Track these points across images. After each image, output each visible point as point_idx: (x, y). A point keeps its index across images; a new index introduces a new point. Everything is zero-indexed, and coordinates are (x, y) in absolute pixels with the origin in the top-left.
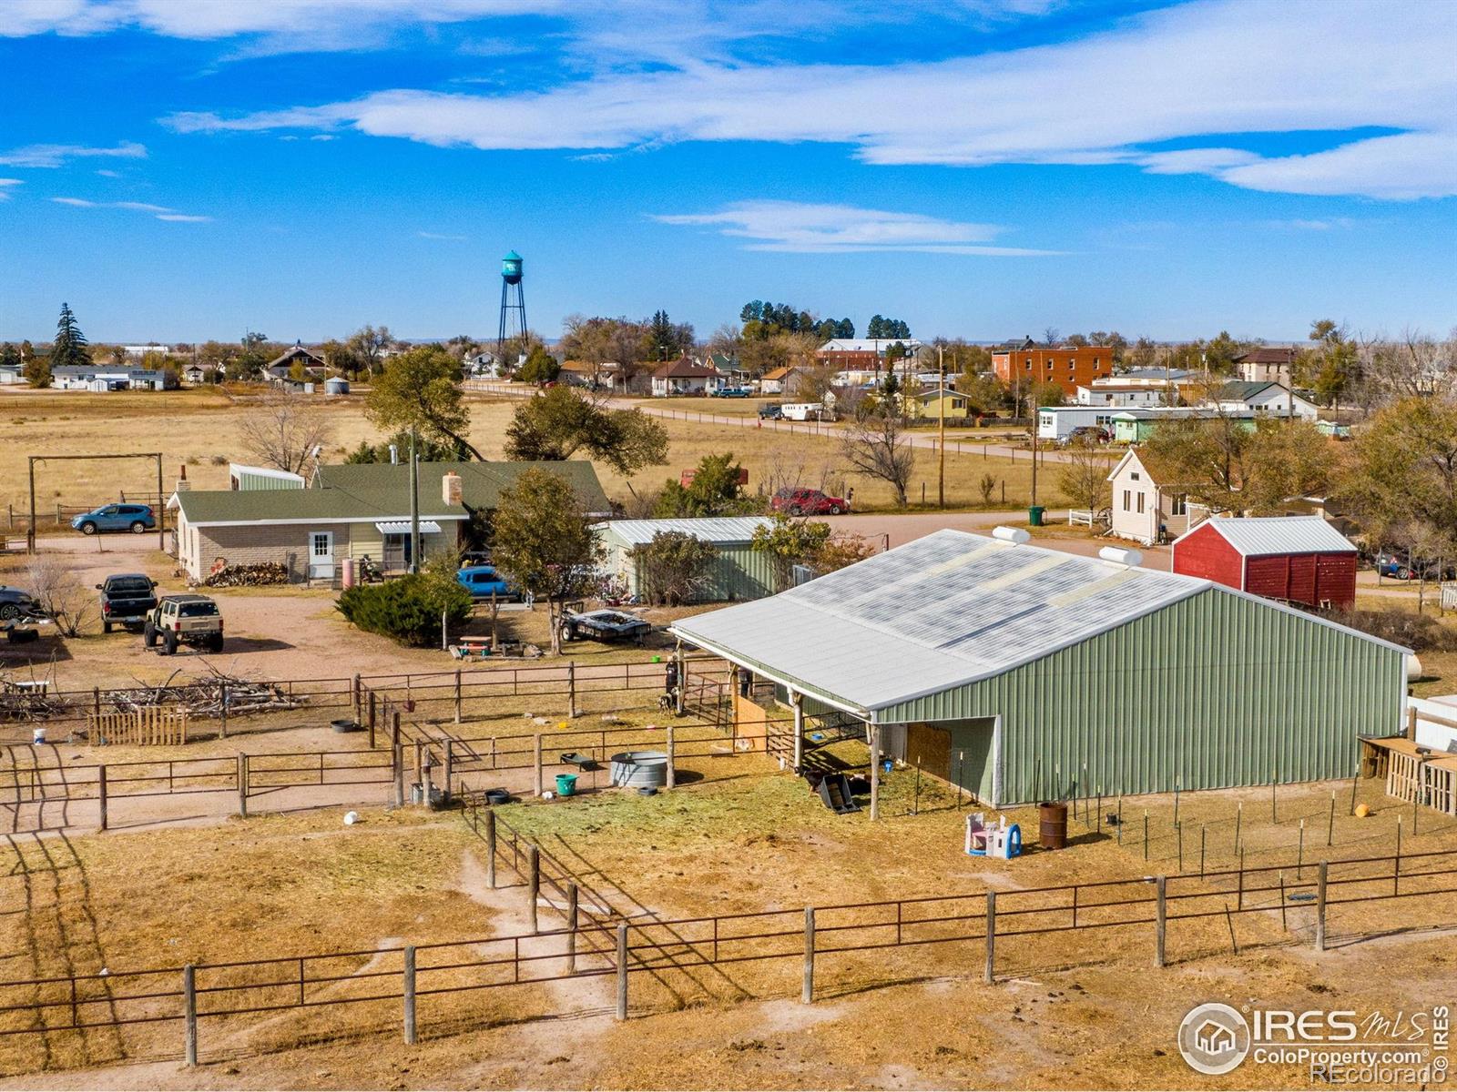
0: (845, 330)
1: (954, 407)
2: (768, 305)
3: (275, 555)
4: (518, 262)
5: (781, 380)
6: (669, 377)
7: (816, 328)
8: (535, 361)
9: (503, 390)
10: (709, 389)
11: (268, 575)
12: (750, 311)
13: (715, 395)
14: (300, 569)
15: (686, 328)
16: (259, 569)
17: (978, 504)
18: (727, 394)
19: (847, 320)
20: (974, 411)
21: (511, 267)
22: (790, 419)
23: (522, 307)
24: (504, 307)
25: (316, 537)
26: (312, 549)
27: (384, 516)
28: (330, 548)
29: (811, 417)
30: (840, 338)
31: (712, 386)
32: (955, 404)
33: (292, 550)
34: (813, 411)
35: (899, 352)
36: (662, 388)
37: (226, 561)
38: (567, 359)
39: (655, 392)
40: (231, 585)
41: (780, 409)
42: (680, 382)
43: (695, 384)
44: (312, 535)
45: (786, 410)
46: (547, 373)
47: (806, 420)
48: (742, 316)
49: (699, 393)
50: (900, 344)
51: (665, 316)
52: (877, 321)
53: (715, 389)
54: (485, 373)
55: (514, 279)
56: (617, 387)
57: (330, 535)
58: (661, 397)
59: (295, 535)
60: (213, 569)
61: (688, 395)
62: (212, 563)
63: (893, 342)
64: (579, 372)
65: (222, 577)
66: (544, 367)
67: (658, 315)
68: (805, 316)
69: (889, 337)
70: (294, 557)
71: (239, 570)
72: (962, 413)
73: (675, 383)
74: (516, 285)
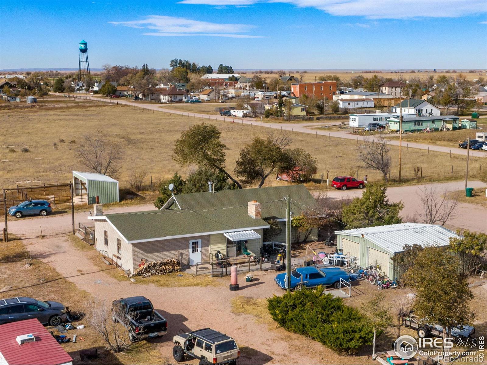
0: (209, 70)
1: (302, 111)
2: (180, 60)
3: (171, 256)
4: (85, 44)
5: (208, 95)
6: (168, 95)
7: (198, 69)
8: (106, 86)
9: (91, 98)
10: (184, 99)
11: (171, 267)
12: (173, 63)
13: (187, 102)
14: (185, 262)
15: (153, 70)
16: (165, 264)
18: (193, 102)
19: (210, 66)
20: (308, 113)
21: (83, 46)
22: (235, 116)
23: (87, 61)
25: (193, 243)
26: (191, 250)
27: (228, 229)
28: (199, 249)
29: (245, 116)
30: (208, 73)
31: (185, 98)
32: (302, 110)
33: (181, 251)
34: (246, 113)
35: (235, 80)
36: (166, 99)
37: (146, 261)
38: (118, 86)
39: (163, 101)
41: (229, 111)
42: (173, 97)
43: (178, 98)
44: (191, 242)
45: (233, 112)
46: (112, 92)
47: (243, 117)
48: (170, 65)
49: (181, 101)
50: (233, 76)
51: (147, 66)
52: (221, 66)
53: (187, 99)
54: (81, 90)
55: (84, 51)
56: (144, 98)
57: (200, 241)
58: (166, 103)
59: (182, 244)
60: (140, 265)
61: (177, 102)
62: (139, 262)
63: (231, 75)
64: (124, 91)
65: (147, 270)
66: (110, 89)
67: (144, 65)
68: (194, 65)
69: (226, 73)
70: (182, 254)
71: (155, 265)
72: (304, 113)
73: (171, 97)
74: (85, 53)
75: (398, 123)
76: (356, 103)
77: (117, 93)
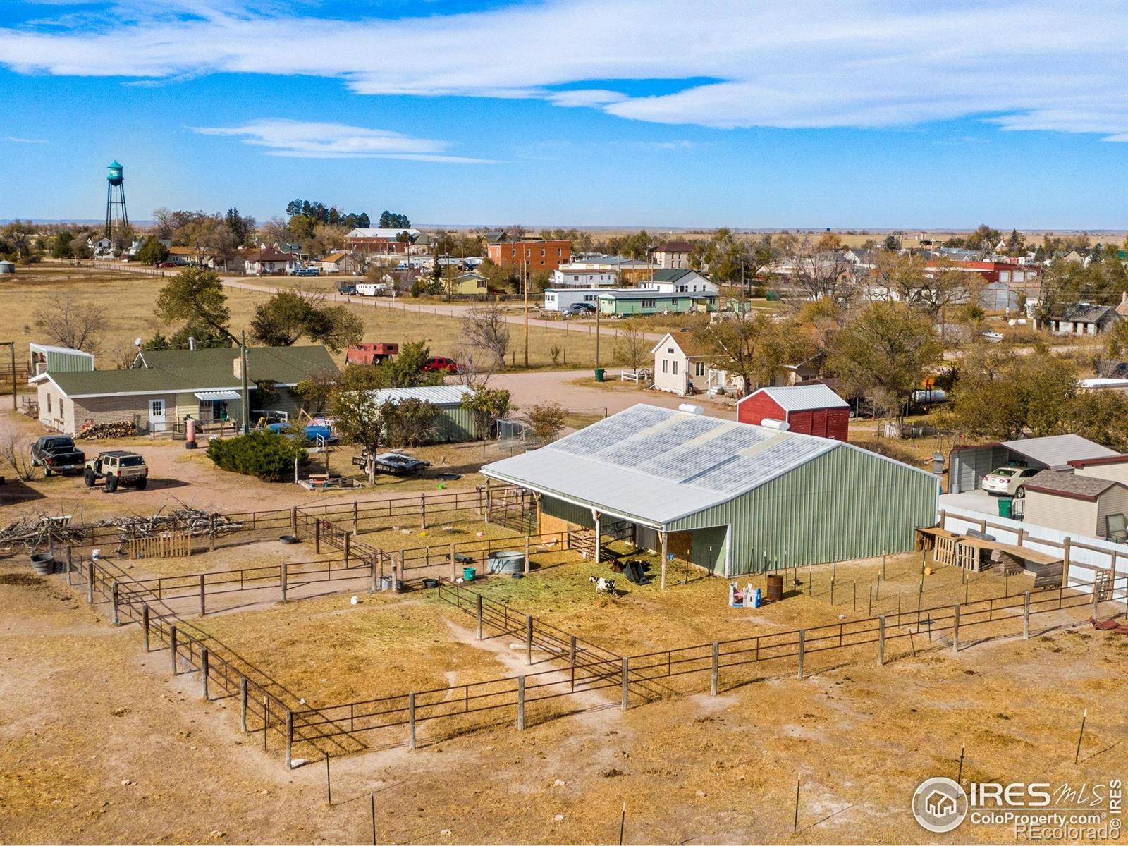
0: (363, 222)
1: (478, 286)
2: (307, 203)
3: (126, 417)
4: (120, 169)
5: (337, 262)
6: (258, 261)
7: (341, 220)
8: (150, 247)
9: (122, 268)
10: (288, 269)
11: (123, 431)
12: (293, 207)
13: (293, 274)
14: (143, 426)
15: (250, 220)
16: (116, 426)
17: (549, 365)
18: (303, 274)
19: (364, 214)
20: (491, 289)
21: (114, 173)
22: (362, 295)
23: (123, 203)
24: (110, 203)
25: (154, 403)
26: (151, 411)
27: (200, 388)
28: (163, 411)
29: (379, 294)
30: (360, 227)
31: (291, 267)
32: (480, 285)
33: (138, 412)
34: (381, 289)
35: (406, 240)
36: (254, 269)
37: (92, 422)
38: (173, 246)
39: (249, 272)
40: (98, 437)
41: (355, 287)
42: (267, 264)
43: (278, 266)
44: (151, 402)
45: (359, 288)
46: (160, 256)
47: (375, 296)
48: (287, 210)
49: (282, 272)
50: (406, 233)
51: (236, 212)
52: (386, 214)
53: (293, 270)
54: (105, 254)
55: (117, 182)
56: (217, 268)
57: (163, 401)
58: (253, 275)
59: (141, 402)
60: (84, 427)
61: (274, 274)
62: (82, 423)
63: (401, 231)
64: (184, 255)
65: (91, 432)
66: (157, 252)
67: (231, 211)
68: (334, 211)
69: (395, 227)
70: (139, 417)
71: (103, 427)
72: (484, 290)
73: (263, 265)
74: (118, 187)
75: (614, 302)
76: (589, 276)
77: (170, 260)
